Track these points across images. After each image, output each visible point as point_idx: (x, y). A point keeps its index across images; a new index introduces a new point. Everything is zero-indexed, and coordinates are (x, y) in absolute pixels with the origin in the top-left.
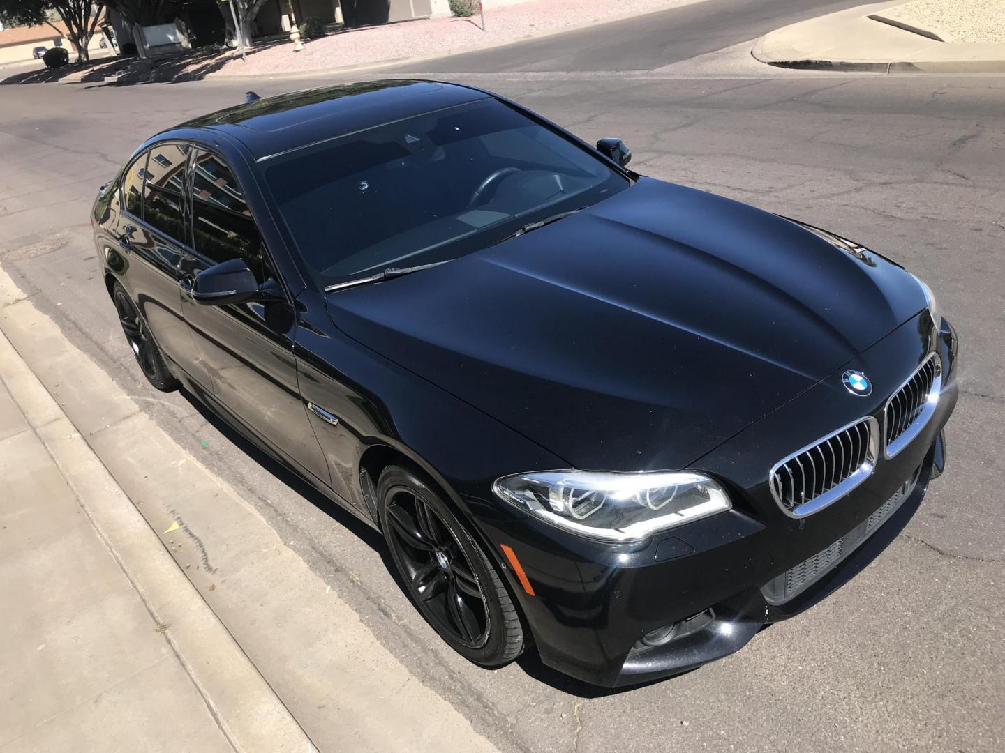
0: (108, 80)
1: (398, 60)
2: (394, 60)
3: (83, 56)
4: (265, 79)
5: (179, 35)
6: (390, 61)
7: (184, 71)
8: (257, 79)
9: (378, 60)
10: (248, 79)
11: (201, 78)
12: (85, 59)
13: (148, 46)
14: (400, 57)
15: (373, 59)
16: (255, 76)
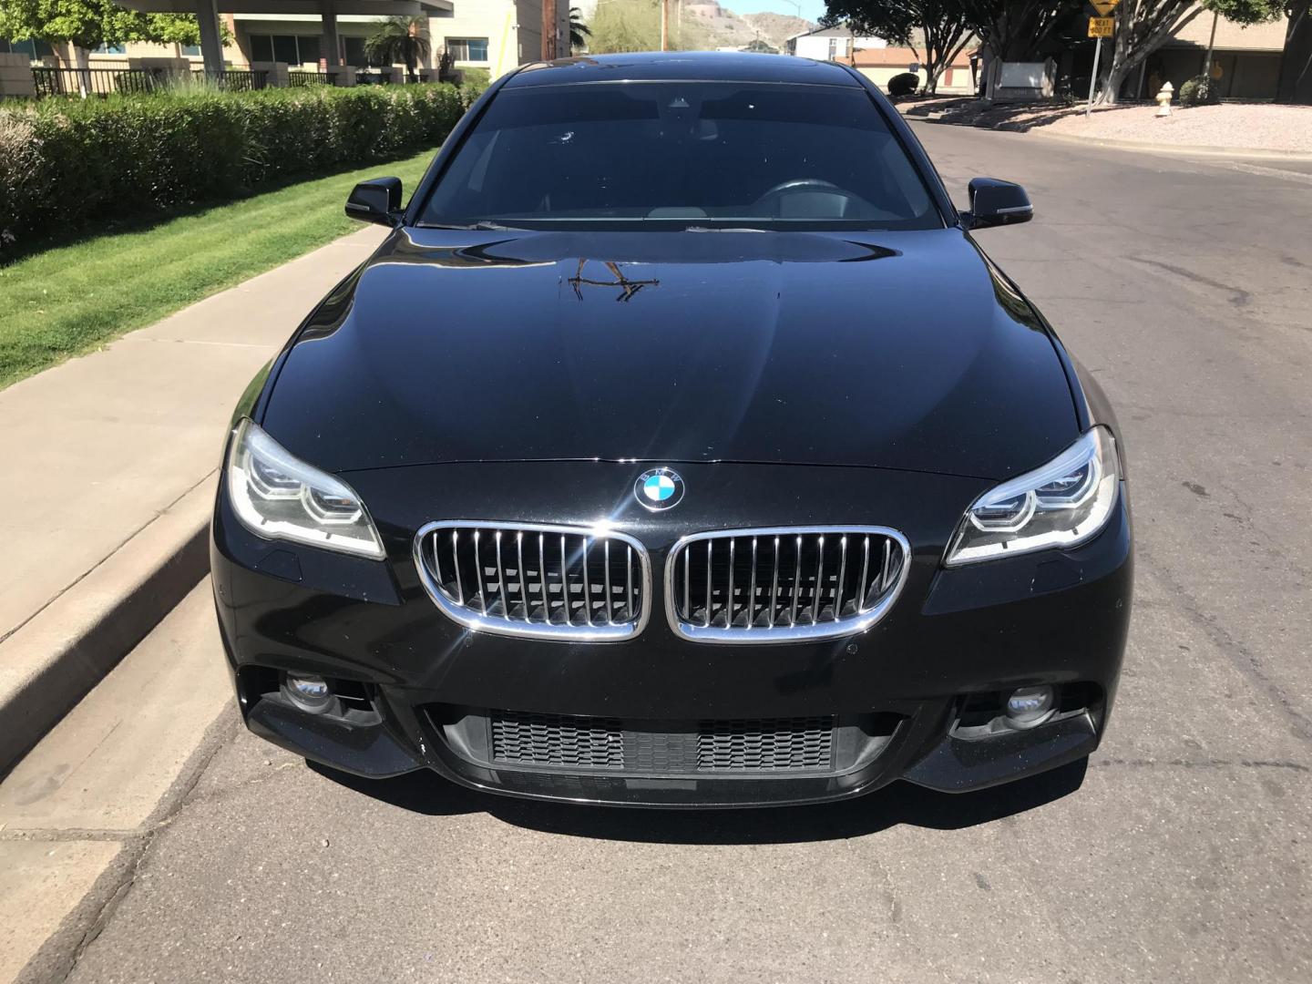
0: (932, 116)
1: (1292, 152)
2: (1286, 152)
3: (929, 86)
4: (1095, 144)
5: (1044, 80)
6: (1280, 152)
7: (1013, 119)
8: (1086, 143)
9: (1262, 147)
10: (1076, 141)
11: (1025, 130)
12: (930, 91)
13: (1000, 85)
14: (1299, 149)
15: (1254, 146)
16: (1085, 139)
